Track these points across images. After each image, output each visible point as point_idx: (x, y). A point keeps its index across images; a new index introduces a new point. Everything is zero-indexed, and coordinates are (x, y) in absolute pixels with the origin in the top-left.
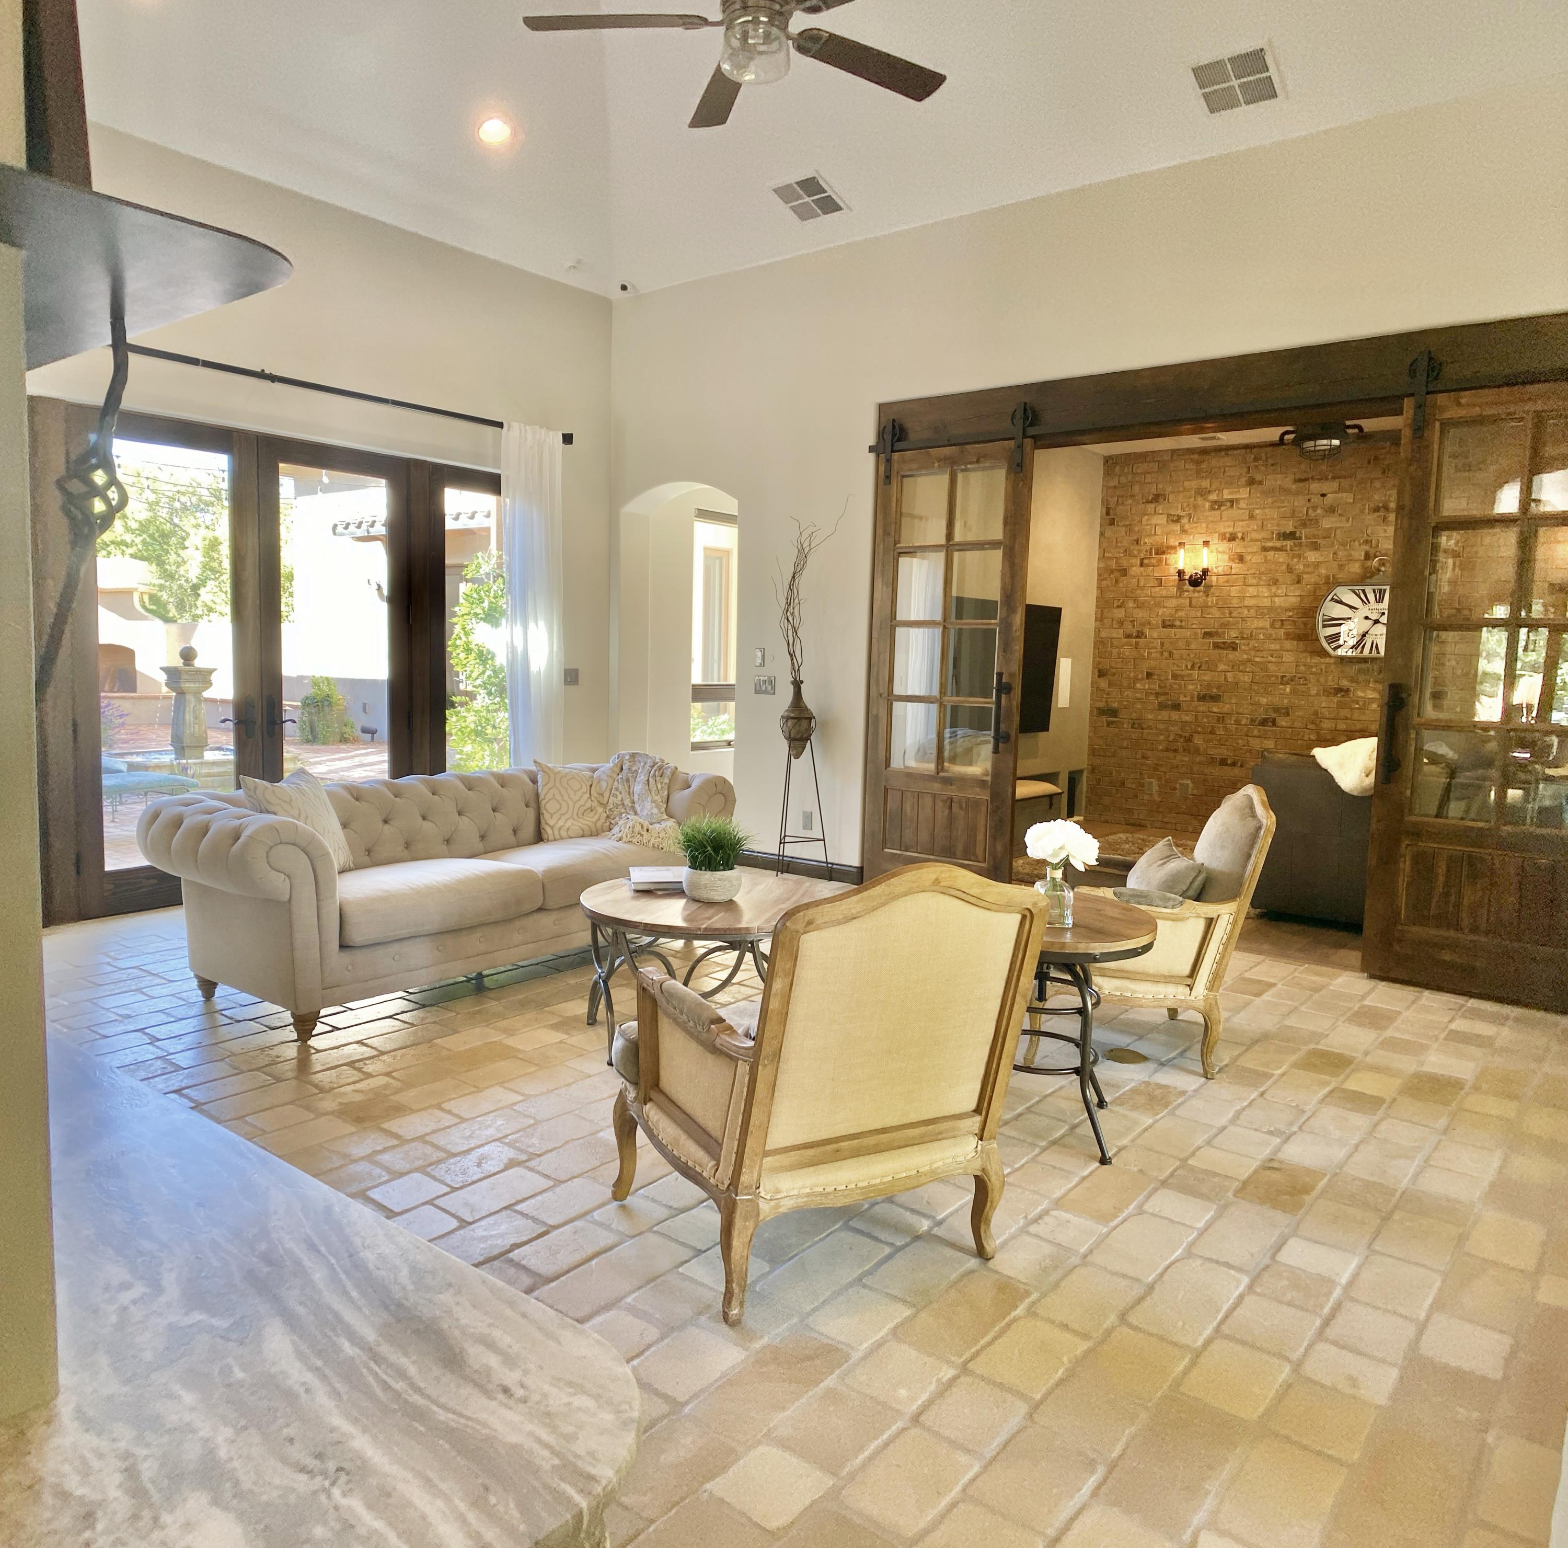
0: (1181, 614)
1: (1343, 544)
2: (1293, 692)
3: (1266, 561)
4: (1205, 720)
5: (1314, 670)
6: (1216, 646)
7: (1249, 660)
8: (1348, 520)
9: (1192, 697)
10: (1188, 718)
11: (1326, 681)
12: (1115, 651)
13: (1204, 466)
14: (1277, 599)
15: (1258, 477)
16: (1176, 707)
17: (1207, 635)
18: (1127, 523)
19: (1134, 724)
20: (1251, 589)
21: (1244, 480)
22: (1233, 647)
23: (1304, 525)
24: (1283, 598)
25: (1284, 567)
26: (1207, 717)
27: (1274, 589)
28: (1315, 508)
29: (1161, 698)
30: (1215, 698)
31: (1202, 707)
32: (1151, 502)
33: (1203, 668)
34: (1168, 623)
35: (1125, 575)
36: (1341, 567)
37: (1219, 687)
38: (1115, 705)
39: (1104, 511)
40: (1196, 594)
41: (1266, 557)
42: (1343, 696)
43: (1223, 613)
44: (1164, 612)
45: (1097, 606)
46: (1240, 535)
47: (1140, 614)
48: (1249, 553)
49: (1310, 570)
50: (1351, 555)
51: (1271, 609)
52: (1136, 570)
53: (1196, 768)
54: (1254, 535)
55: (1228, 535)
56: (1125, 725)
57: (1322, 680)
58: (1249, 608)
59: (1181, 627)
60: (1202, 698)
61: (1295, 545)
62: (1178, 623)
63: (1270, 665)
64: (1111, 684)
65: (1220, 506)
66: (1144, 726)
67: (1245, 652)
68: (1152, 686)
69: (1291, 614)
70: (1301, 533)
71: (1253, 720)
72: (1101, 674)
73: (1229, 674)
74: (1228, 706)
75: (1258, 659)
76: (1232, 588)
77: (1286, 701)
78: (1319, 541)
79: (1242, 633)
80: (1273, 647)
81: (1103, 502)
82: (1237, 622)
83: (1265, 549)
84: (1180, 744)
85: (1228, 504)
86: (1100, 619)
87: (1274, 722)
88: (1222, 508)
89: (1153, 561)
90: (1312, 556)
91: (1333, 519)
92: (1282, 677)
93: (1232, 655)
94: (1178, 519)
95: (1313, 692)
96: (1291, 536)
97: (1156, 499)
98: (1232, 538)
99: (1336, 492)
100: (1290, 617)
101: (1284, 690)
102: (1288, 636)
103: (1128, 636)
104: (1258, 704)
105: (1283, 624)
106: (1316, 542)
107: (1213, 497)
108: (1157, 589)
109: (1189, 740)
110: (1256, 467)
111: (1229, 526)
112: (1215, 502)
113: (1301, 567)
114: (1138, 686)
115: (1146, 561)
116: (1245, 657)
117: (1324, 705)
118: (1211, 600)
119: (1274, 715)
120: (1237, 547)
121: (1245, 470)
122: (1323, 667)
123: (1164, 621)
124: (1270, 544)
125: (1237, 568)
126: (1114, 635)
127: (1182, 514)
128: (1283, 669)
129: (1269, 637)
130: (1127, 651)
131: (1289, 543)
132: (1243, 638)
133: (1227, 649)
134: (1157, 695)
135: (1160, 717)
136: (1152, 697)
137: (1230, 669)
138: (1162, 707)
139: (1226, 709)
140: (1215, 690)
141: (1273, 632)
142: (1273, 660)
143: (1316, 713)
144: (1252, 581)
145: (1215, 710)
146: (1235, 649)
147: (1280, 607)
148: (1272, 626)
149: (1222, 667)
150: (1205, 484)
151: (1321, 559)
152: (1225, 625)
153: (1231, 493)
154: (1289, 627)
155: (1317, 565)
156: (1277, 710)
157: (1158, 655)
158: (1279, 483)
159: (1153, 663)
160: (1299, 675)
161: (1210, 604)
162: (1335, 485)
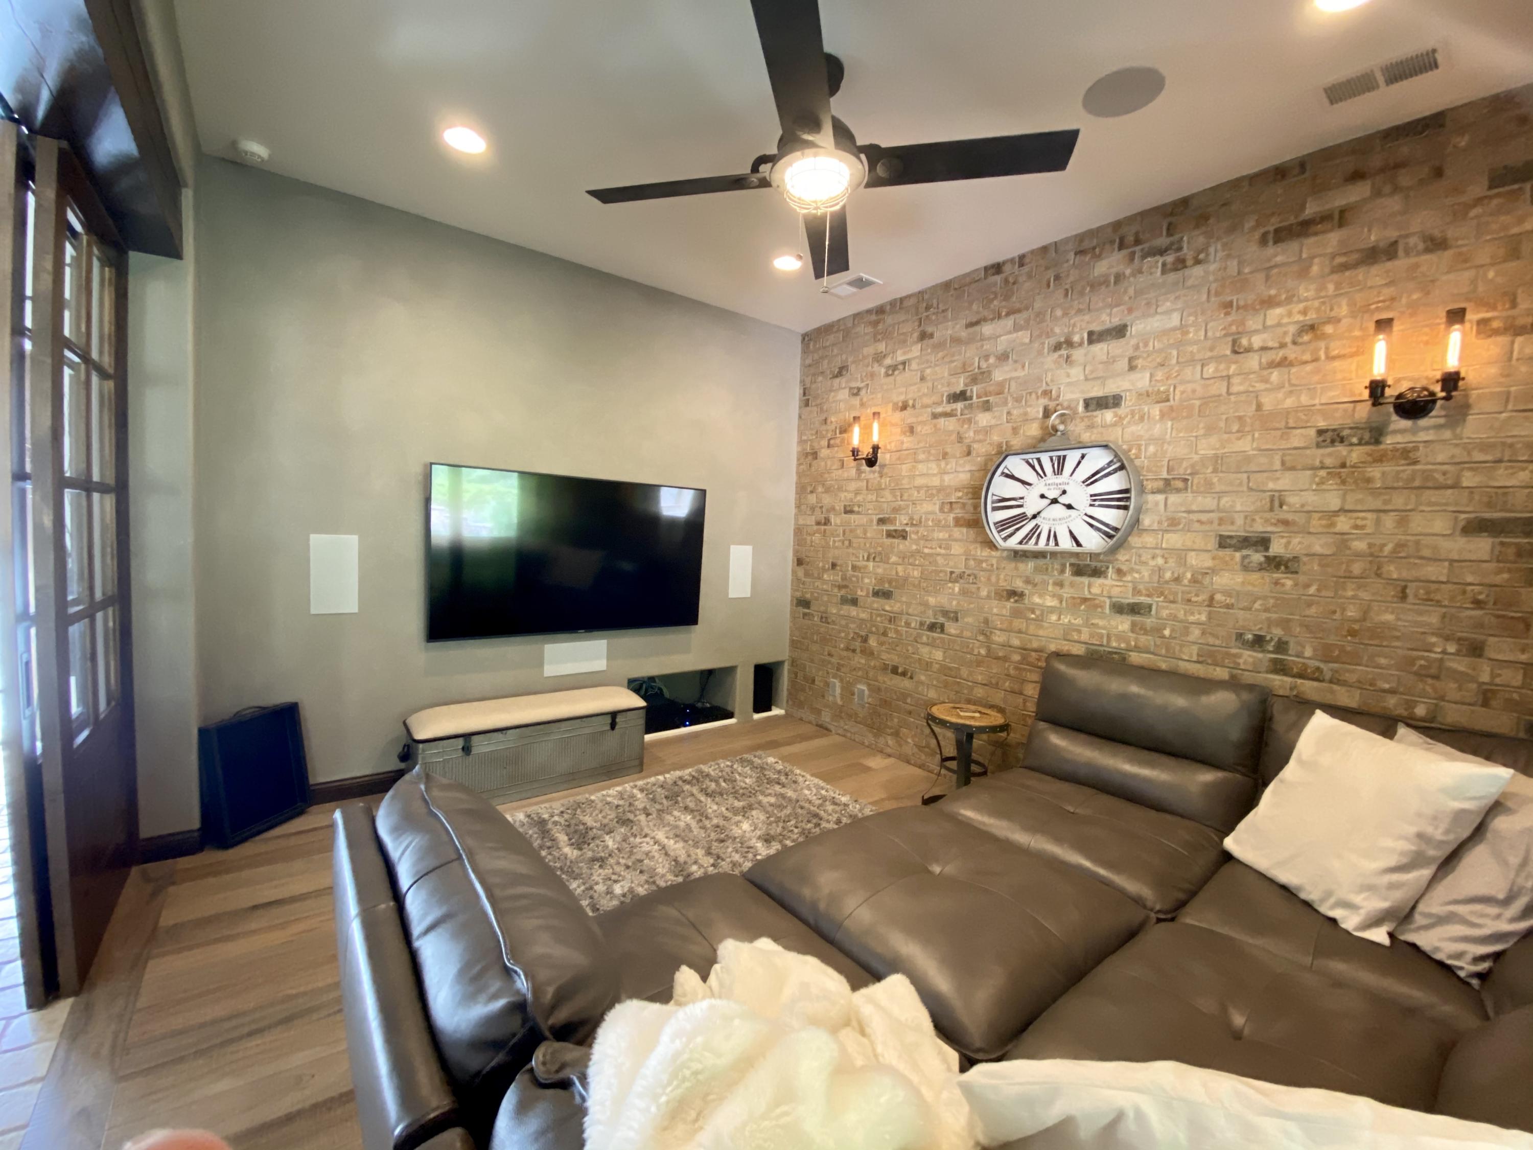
0: (860, 498)
1: (1018, 400)
2: (964, 592)
3: (937, 429)
4: (879, 619)
5: (984, 565)
6: (890, 535)
7: (918, 551)
8: (1023, 367)
9: (868, 593)
10: (863, 616)
11: (998, 579)
12: (809, 538)
13: (880, 327)
14: (947, 478)
15: (929, 329)
16: (854, 602)
17: (881, 521)
18: (818, 402)
19: (822, 618)
20: (920, 466)
21: (916, 335)
22: (903, 535)
23: (974, 380)
24: (952, 476)
25: (954, 437)
26: (881, 615)
27: (943, 464)
28: (987, 357)
29: (843, 592)
30: (887, 595)
31: (878, 603)
32: (837, 376)
33: (877, 559)
34: (848, 509)
35: (816, 458)
36: (1015, 430)
37: (890, 582)
38: (808, 596)
39: (802, 392)
40: (872, 476)
41: (935, 426)
42: (1016, 601)
43: (895, 496)
44: (845, 497)
45: (797, 493)
46: (911, 403)
47: (827, 500)
48: (919, 423)
49: (981, 437)
50: (1026, 414)
51: (940, 489)
52: (824, 452)
53: (871, 674)
54: (927, 401)
55: (900, 404)
56: (816, 619)
57: (993, 579)
58: (918, 489)
59: (858, 513)
60: (876, 594)
61: (965, 407)
62: (856, 509)
63: (939, 558)
64: (807, 574)
65: (894, 371)
66: (830, 621)
67: (916, 542)
68: (836, 578)
69: (960, 494)
70: (972, 391)
71: (922, 624)
72: (800, 562)
73: (900, 568)
74: (898, 605)
75: (926, 551)
76: (904, 466)
77: (954, 603)
78: (991, 399)
79: (912, 519)
80: (941, 535)
81: (801, 382)
82: (908, 506)
83: (935, 416)
84: (857, 644)
85: (901, 367)
86: (798, 506)
87: (942, 626)
88: (896, 372)
89: (838, 441)
90: (984, 419)
91: (1006, 368)
92: (952, 573)
93: (902, 546)
94: (856, 394)
95: (984, 593)
96: (961, 396)
97: (841, 372)
98: (904, 407)
99: (1010, 333)
100: (959, 498)
101: (953, 589)
102: (958, 522)
103: (818, 523)
104: (926, 605)
105: (951, 507)
106: (988, 401)
107: (888, 361)
108: (840, 471)
109: (865, 640)
110: (927, 316)
111: (901, 393)
112: (889, 367)
113: (972, 434)
114: (825, 576)
115: (832, 442)
116: (914, 547)
117: (995, 611)
118: (885, 481)
119: (941, 620)
120: (909, 416)
121: (917, 324)
122: (994, 561)
123: (845, 507)
124: (939, 410)
125: (908, 442)
126: (809, 523)
127: (862, 385)
128: (951, 563)
129: (937, 523)
130: (817, 538)
131: (959, 406)
132: (912, 525)
133: (898, 538)
134: (840, 587)
135: (842, 612)
136: (836, 590)
137: (900, 561)
138: (844, 601)
139: (897, 607)
140: (887, 585)
141: (941, 516)
142: (943, 551)
143: (986, 621)
144: (922, 457)
145: (887, 608)
146: (905, 538)
147: (949, 486)
148: (941, 510)
149: (894, 559)
150: (881, 347)
151: (993, 422)
152: (896, 510)
153: (904, 353)
154: (958, 512)
155: (987, 431)
156: (945, 613)
157: (840, 544)
158: (949, 332)
159: (837, 552)
160: (968, 572)
161: (883, 486)
162: (1009, 322)
